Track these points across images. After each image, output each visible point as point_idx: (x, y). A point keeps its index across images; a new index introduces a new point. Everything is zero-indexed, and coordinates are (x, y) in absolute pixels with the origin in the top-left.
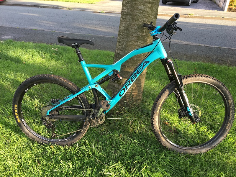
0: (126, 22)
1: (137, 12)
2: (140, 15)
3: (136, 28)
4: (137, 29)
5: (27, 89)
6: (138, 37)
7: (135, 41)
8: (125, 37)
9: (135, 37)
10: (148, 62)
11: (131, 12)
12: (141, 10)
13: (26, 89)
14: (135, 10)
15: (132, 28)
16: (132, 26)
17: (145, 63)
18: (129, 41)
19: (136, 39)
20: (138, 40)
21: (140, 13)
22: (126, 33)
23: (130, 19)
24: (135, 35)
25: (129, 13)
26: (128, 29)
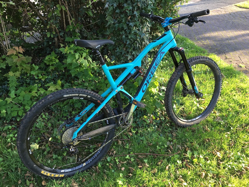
5: (30, 150)
10: (164, 53)
13: (29, 152)
17: (162, 54)
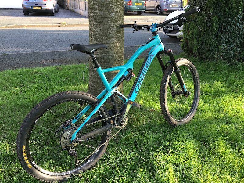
0: (104, 25)
1: (114, 14)
2: (117, 17)
3: (115, 29)
4: (116, 31)
6: (118, 38)
7: (116, 43)
8: (106, 40)
9: (116, 39)
10: (153, 55)
11: (108, 15)
12: (117, 12)
14: (112, 12)
15: (111, 31)
16: (111, 28)
18: (111, 43)
19: (117, 40)
20: (118, 40)
21: (117, 15)
22: (106, 36)
23: (109, 21)
24: (115, 36)
25: (106, 16)
26: (107, 31)
